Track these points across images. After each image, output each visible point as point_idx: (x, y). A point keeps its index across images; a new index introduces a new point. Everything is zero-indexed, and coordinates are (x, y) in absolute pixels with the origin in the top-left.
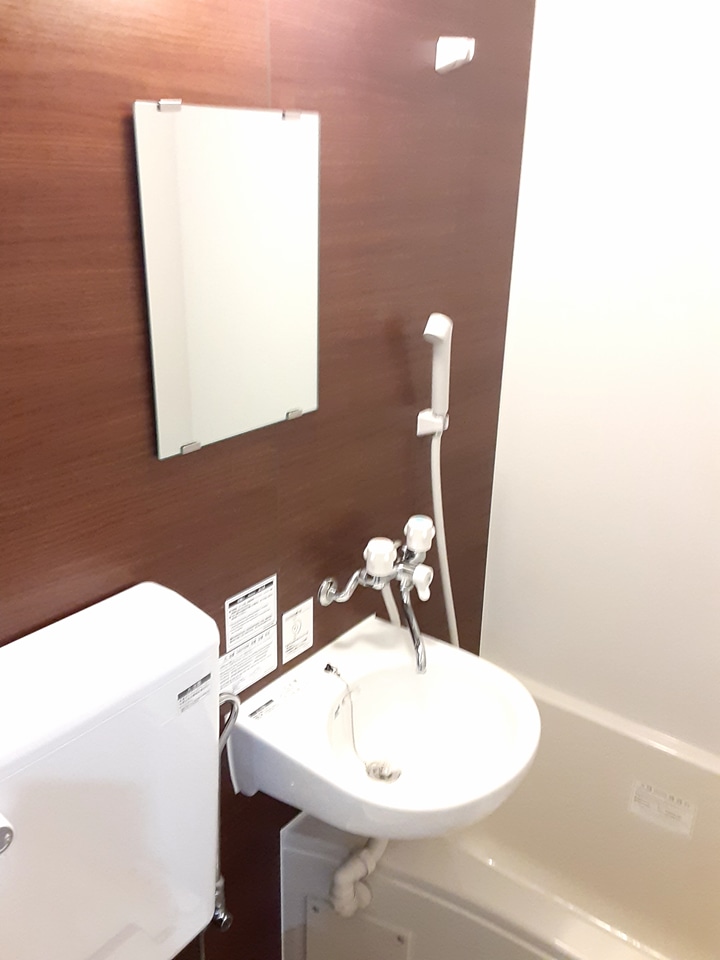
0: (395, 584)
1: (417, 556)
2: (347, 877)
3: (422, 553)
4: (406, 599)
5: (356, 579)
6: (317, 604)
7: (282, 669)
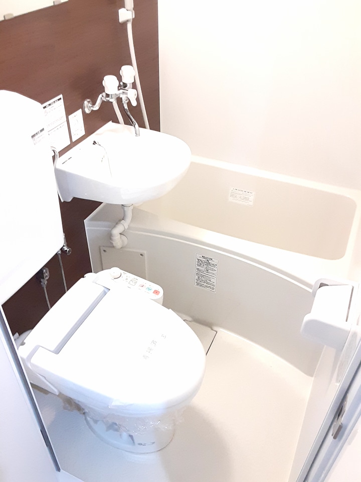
3: (130, 84)
4: (126, 107)
5: (101, 98)
6: (84, 112)
7: (73, 144)
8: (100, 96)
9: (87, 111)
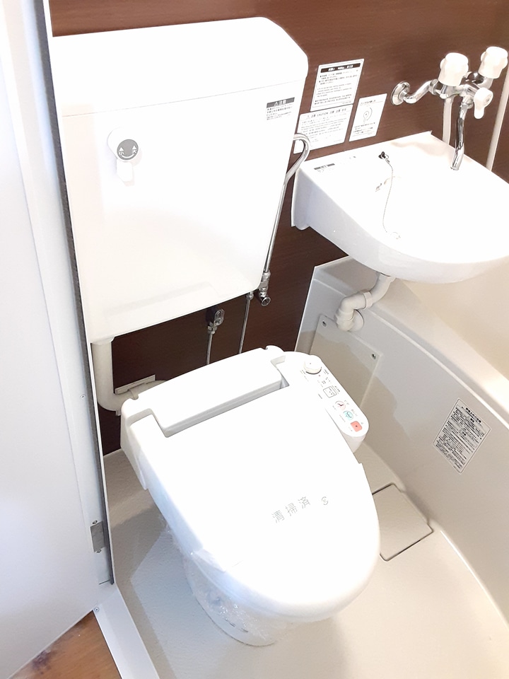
0: (458, 100)
1: (485, 81)
2: (350, 304)
3: (490, 79)
4: (463, 115)
5: (428, 88)
6: (389, 101)
7: (347, 145)
8: (428, 83)
9: (396, 101)
